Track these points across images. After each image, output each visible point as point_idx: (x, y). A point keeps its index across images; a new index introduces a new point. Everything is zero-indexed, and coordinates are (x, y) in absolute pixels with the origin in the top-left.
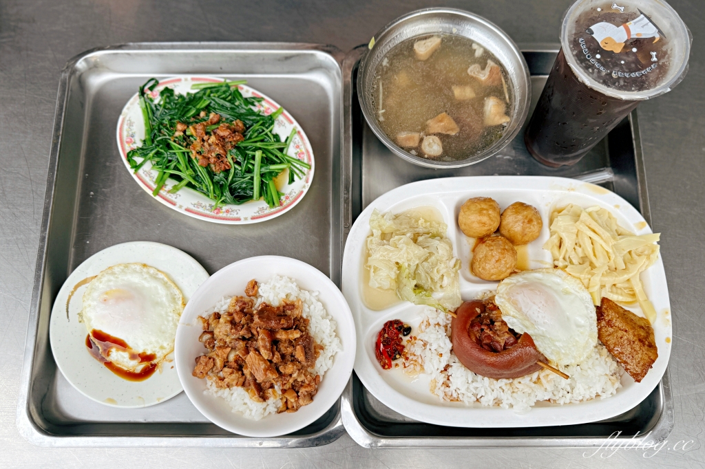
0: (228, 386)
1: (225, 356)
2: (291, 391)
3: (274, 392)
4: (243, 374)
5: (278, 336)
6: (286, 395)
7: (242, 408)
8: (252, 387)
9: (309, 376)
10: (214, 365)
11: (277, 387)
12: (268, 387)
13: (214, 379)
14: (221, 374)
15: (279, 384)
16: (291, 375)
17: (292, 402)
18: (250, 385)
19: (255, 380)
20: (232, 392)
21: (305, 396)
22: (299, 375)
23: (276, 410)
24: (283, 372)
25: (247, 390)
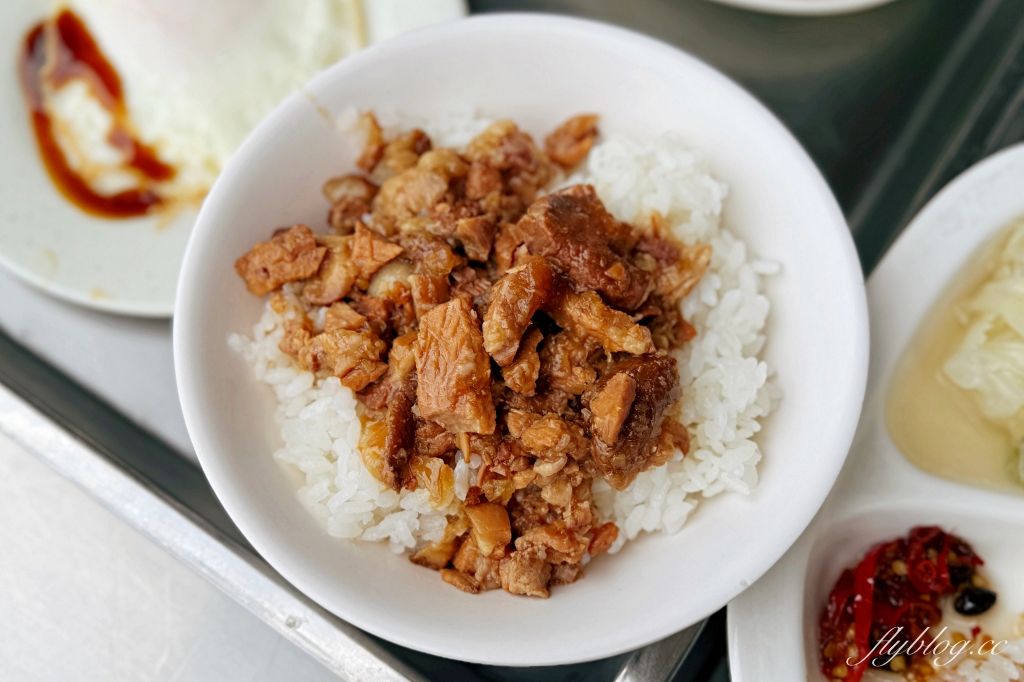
0: (317, 366)
1: (368, 265)
2: (498, 514)
3: (446, 479)
4: (384, 358)
5: (573, 309)
6: (475, 517)
7: (311, 464)
8: (389, 417)
9: (586, 505)
10: (318, 274)
11: (464, 470)
12: (434, 449)
13: (291, 315)
14: (321, 316)
15: (476, 463)
16: (531, 461)
17: (477, 554)
18: (384, 407)
19: (410, 400)
20: (314, 394)
21: (533, 559)
22: (559, 477)
23: (412, 544)
24: (514, 432)
25: (364, 420)
